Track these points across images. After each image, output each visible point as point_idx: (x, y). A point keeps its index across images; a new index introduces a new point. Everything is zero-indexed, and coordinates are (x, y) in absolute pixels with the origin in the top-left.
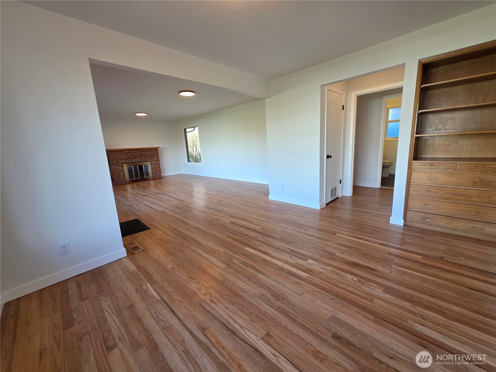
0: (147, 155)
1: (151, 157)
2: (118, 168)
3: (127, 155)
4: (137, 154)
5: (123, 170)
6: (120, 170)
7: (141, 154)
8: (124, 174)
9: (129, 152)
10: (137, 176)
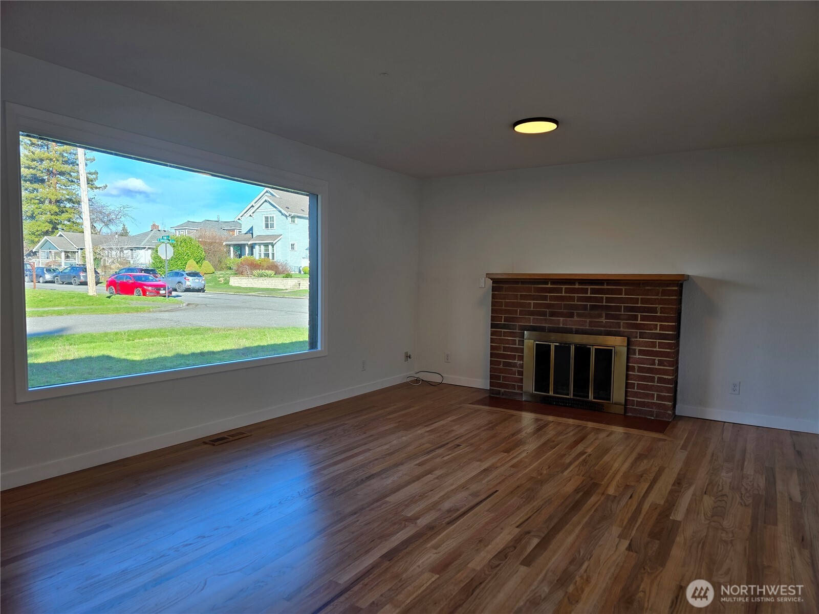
0: (619, 309)
1: (635, 318)
2: (508, 342)
3: (545, 298)
4: (580, 299)
5: (522, 350)
6: (516, 350)
7: (596, 300)
8: (522, 366)
9: (551, 290)
10: (561, 385)
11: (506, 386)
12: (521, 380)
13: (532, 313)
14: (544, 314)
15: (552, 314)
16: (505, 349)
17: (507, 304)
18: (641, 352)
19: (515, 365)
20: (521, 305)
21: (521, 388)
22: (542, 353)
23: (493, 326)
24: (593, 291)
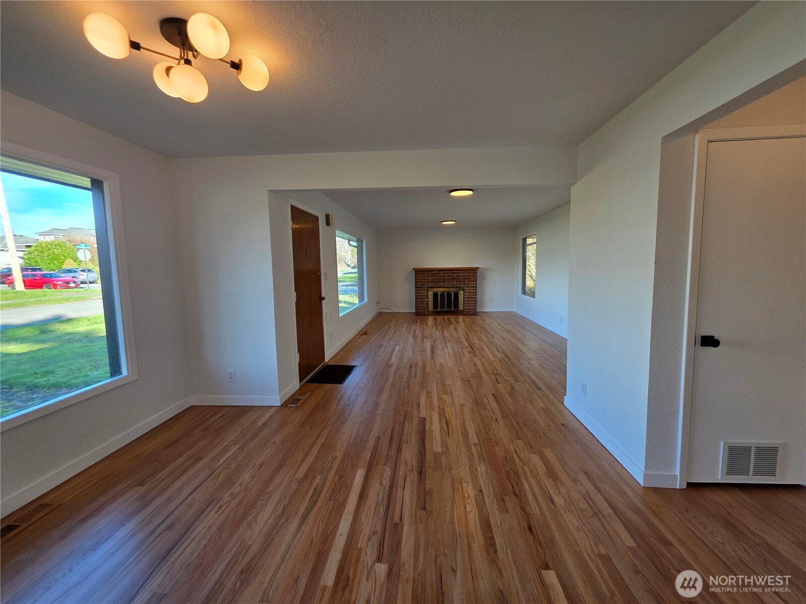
0: (460, 279)
1: (465, 282)
2: (422, 293)
3: (435, 276)
4: (447, 276)
5: (428, 296)
6: (425, 296)
7: (453, 276)
8: (428, 301)
9: (437, 273)
10: (443, 306)
11: (422, 309)
12: (428, 307)
13: (431, 282)
14: (435, 282)
15: (438, 282)
16: (421, 296)
17: (421, 279)
18: (468, 292)
19: (425, 301)
20: (426, 279)
21: (428, 309)
22: (435, 295)
23: (416, 288)
24: (451, 273)
